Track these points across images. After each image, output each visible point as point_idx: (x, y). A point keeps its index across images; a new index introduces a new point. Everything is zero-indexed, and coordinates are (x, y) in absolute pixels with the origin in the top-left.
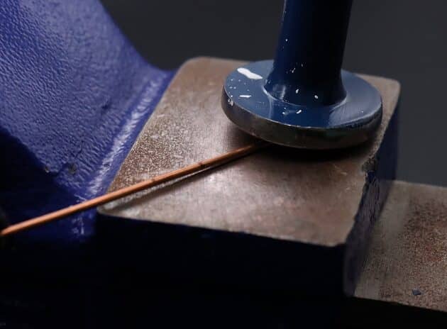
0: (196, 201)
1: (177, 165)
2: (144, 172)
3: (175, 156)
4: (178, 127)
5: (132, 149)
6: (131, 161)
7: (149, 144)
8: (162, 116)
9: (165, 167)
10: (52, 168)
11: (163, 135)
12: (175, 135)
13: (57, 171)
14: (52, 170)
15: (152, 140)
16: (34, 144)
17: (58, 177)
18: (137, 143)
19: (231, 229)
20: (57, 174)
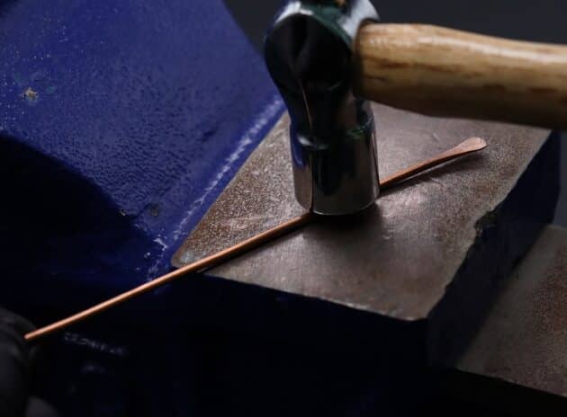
0: (279, 257)
1: (270, 210)
2: (232, 216)
3: (272, 198)
4: (285, 162)
5: (228, 187)
6: (222, 202)
7: (248, 181)
8: (271, 145)
9: (257, 212)
10: (129, 210)
11: (266, 170)
12: (278, 171)
13: (135, 213)
14: (129, 213)
15: (252, 175)
16: (111, 184)
17: (136, 220)
18: (235, 179)
19: (306, 294)
20: (135, 217)
